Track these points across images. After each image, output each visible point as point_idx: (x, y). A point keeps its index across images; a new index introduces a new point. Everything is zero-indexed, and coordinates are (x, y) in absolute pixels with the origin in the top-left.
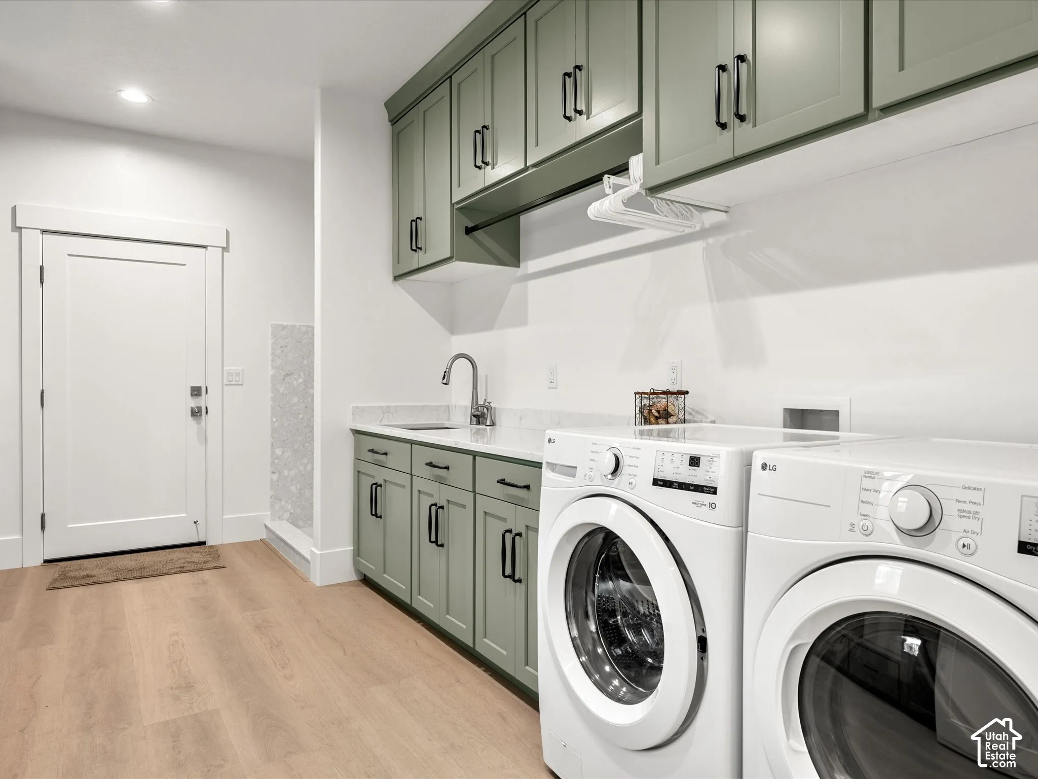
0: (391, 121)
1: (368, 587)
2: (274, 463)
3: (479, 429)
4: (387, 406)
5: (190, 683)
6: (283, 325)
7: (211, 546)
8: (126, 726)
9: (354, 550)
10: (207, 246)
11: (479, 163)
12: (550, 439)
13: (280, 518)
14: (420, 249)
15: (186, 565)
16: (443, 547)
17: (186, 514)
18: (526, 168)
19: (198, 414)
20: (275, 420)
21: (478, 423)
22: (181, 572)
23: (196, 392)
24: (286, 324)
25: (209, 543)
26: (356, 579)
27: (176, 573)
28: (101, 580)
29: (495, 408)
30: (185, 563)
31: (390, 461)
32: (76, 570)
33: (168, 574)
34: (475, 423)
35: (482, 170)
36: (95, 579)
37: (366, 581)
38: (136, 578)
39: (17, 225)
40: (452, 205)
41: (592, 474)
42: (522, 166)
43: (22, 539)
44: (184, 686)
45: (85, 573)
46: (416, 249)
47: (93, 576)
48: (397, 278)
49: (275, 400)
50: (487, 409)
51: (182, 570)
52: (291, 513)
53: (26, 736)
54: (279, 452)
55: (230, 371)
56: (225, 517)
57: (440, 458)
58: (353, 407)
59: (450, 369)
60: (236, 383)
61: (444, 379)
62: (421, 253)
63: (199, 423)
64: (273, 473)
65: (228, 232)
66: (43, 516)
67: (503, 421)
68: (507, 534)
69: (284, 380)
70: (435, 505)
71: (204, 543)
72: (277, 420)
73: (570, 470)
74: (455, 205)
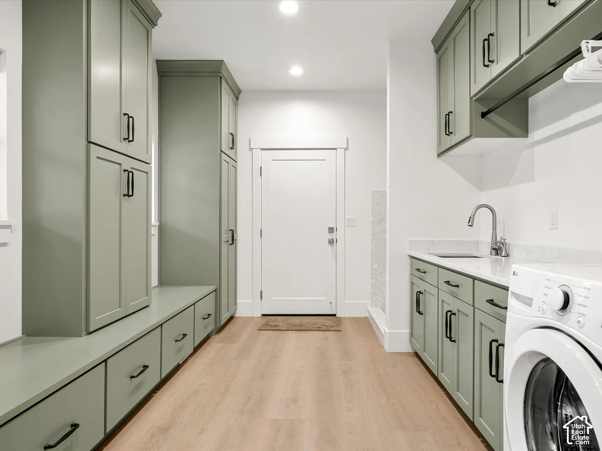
0: (435, 52)
1: (418, 358)
2: (373, 272)
3: (497, 259)
4: (433, 241)
5: (297, 398)
6: (378, 191)
7: (338, 318)
8: (259, 416)
9: (410, 332)
10: (337, 148)
11: (487, 63)
12: (514, 272)
13: (376, 306)
14: (451, 133)
15: (322, 327)
16: (455, 342)
17: (326, 298)
18: (521, 57)
19: (332, 243)
20: (373, 247)
21: (497, 254)
22: (318, 330)
23: (331, 230)
24: (380, 190)
25: (337, 316)
26: (412, 352)
27: (316, 330)
28: (281, 329)
29: (509, 244)
30: (322, 325)
31: (426, 277)
32: (273, 322)
33: (311, 330)
34: (494, 254)
35: (490, 68)
36: (278, 328)
37: (417, 355)
38: (296, 330)
39: (251, 148)
40: (471, 98)
41: (545, 307)
42: (517, 56)
43: (253, 302)
44: (294, 400)
45: (276, 324)
46: (449, 133)
47: (278, 326)
48: (439, 155)
49: (373, 235)
50: (503, 244)
51: (319, 330)
52: (383, 303)
53: (217, 409)
54: (375, 266)
55: (349, 219)
56: (346, 302)
57: (454, 278)
58: (409, 241)
59: (474, 215)
60: (352, 225)
61: (469, 222)
62: (452, 136)
63: (333, 248)
64: (372, 278)
65: (347, 139)
66: (261, 292)
67: (514, 253)
68: (493, 343)
69: (379, 223)
70: (450, 311)
71: (335, 315)
72: (375, 247)
73: (528, 302)
74: (473, 98)
